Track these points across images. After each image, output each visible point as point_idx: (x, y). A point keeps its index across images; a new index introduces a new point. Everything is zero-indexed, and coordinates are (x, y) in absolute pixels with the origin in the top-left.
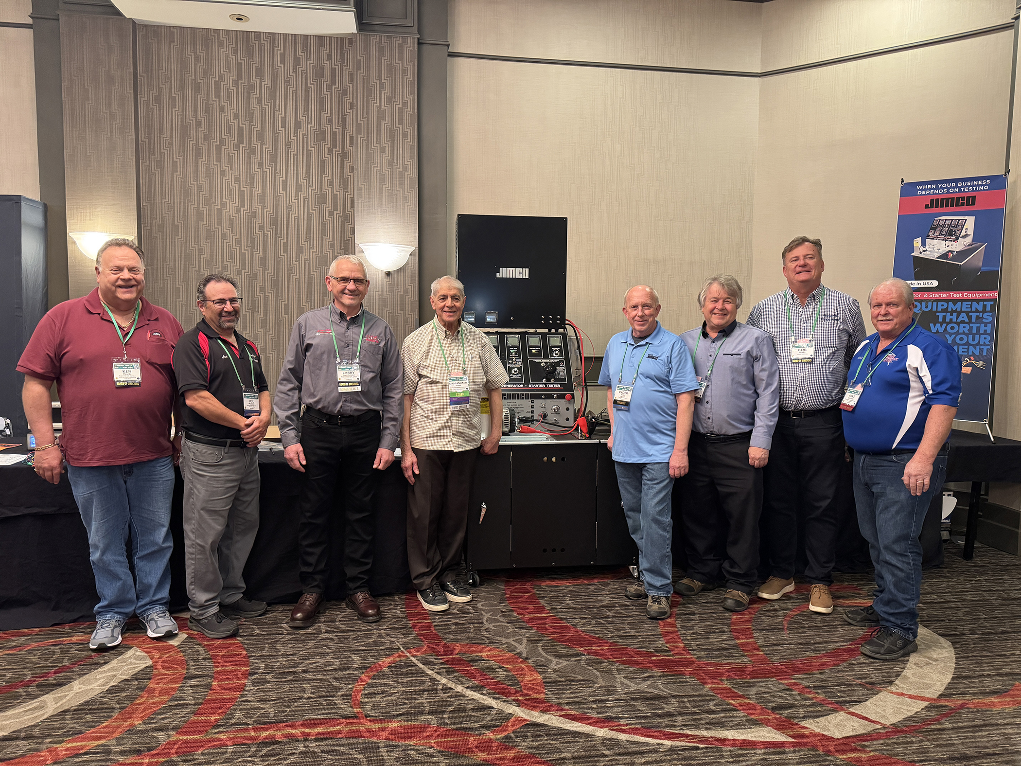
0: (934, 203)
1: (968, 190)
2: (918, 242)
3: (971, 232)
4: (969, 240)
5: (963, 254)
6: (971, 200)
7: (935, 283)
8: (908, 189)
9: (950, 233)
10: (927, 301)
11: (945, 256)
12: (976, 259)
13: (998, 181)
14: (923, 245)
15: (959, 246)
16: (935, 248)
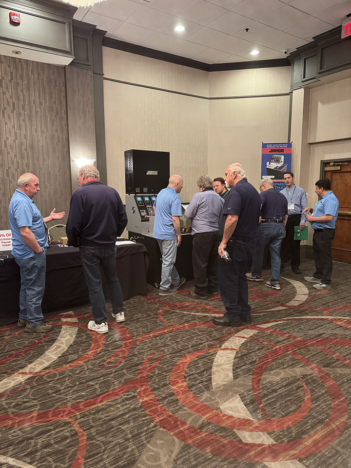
0: (272, 151)
1: (281, 147)
5: (281, 168)
6: (282, 151)
7: (274, 177)
9: (277, 161)
11: (276, 168)
12: (285, 169)
13: (289, 145)
14: (270, 164)
15: (280, 165)
16: (273, 165)
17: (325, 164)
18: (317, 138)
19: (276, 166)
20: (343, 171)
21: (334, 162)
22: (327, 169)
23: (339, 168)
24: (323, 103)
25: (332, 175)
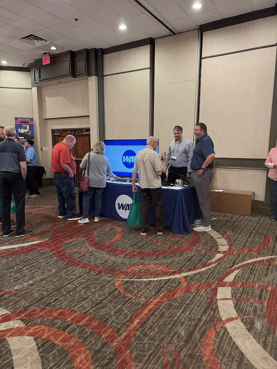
0: (21, 122)
1: (27, 120)
2: (19, 129)
3: (28, 128)
4: (28, 130)
5: (28, 132)
6: (28, 122)
7: (23, 138)
8: (16, 119)
9: (25, 128)
10: (22, 141)
11: (24, 132)
12: (30, 133)
13: (32, 119)
14: (20, 130)
15: (27, 131)
16: (22, 131)
17: (53, 131)
18: (47, 116)
19: (24, 131)
20: (62, 135)
21: (57, 131)
22: (55, 134)
23: (59, 134)
24: (48, 97)
25: (58, 138)
